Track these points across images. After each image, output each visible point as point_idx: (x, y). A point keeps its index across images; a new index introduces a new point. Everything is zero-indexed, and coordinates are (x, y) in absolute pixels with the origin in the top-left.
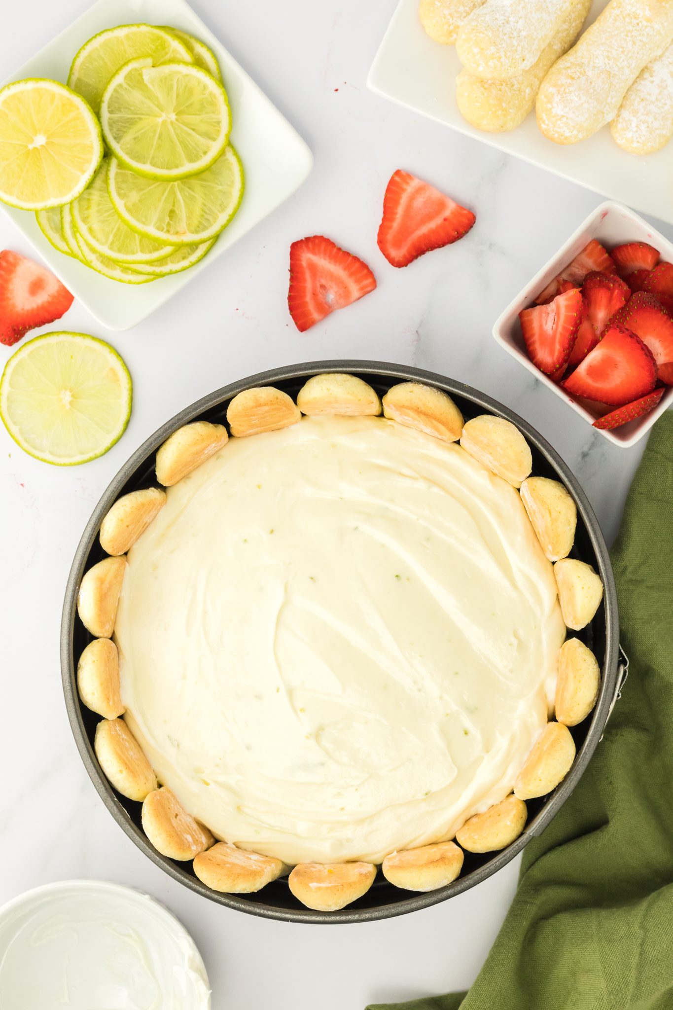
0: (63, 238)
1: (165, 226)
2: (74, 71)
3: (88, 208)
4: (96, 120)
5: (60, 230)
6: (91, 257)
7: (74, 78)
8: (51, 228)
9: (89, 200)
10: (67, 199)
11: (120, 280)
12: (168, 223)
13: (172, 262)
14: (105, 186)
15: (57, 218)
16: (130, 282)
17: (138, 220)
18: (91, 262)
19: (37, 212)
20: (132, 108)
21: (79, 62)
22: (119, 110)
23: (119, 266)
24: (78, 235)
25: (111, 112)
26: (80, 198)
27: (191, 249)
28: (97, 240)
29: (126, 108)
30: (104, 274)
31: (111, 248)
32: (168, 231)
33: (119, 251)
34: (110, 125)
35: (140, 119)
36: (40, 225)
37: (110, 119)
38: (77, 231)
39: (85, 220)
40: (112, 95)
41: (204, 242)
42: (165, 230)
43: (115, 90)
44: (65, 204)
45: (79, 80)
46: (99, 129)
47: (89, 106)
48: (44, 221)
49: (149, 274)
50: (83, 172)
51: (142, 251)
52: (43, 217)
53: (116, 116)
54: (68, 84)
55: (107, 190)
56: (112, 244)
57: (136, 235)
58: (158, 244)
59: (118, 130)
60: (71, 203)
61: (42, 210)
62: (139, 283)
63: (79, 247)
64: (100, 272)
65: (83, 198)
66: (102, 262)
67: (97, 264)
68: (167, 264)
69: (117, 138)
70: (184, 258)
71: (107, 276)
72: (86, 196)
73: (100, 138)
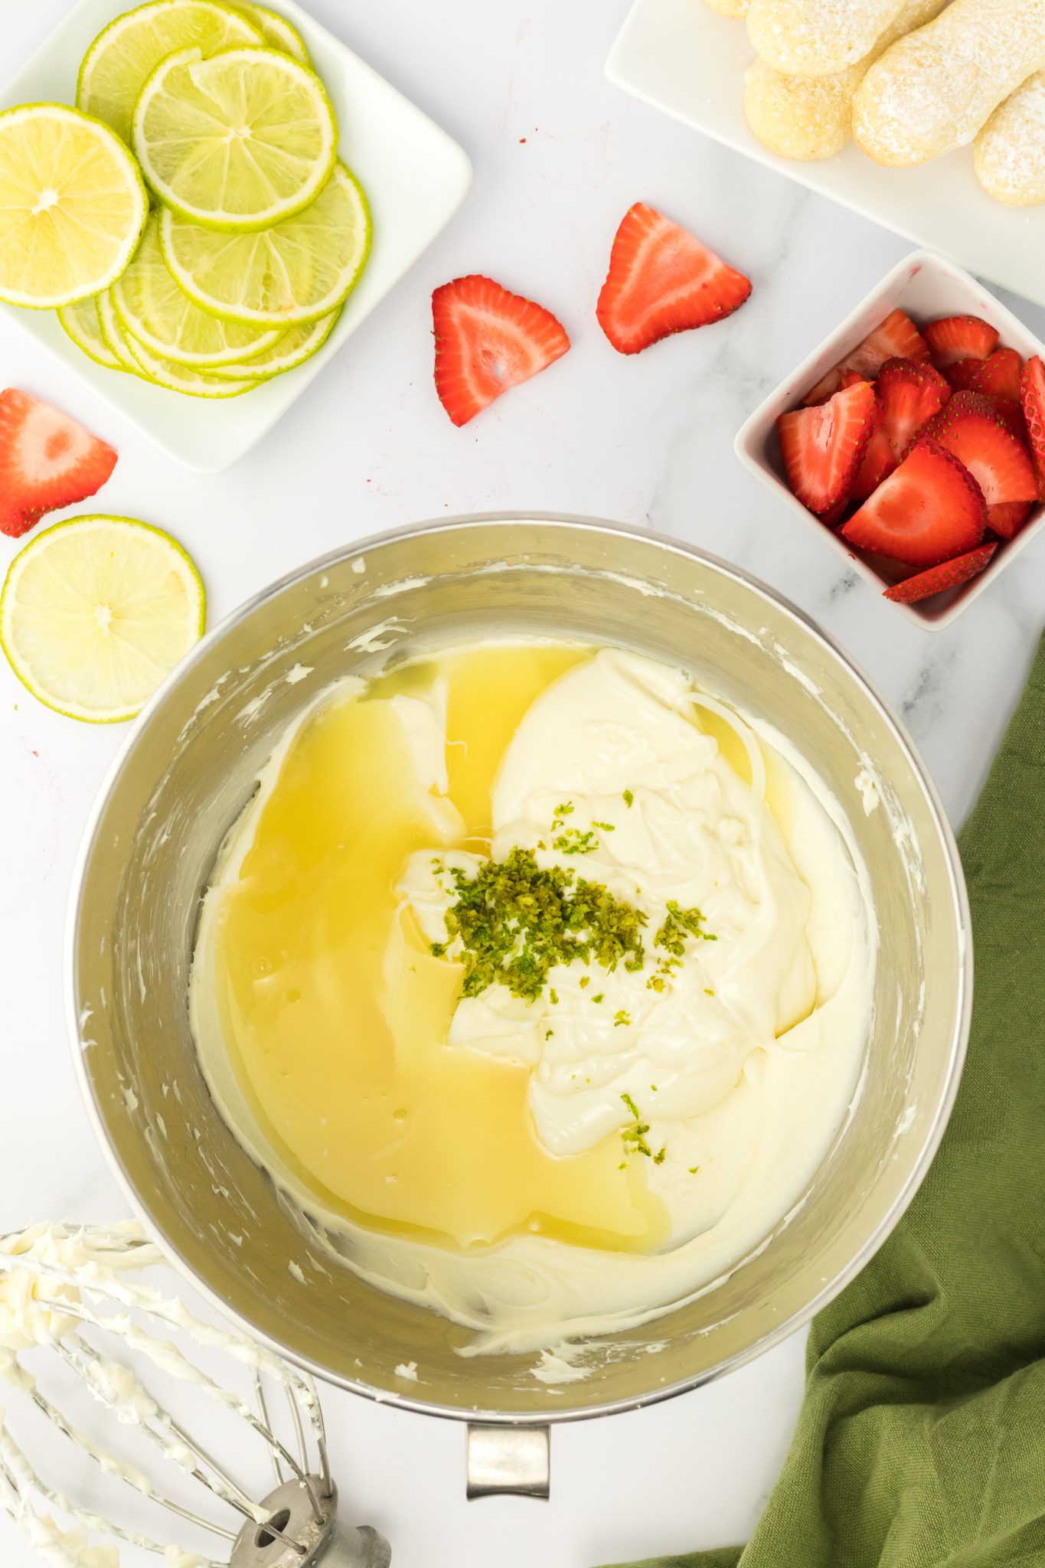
0: (107, 344)
1: (260, 301)
2: (83, 86)
3: (137, 293)
4: (131, 155)
5: (99, 333)
6: (154, 366)
7: (85, 97)
8: (86, 333)
9: (137, 279)
10: (103, 282)
11: (204, 396)
12: (265, 295)
13: (280, 355)
14: (159, 254)
15: (92, 316)
16: (219, 396)
17: (217, 298)
18: (154, 374)
19: (59, 310)
20: (182, 128)
21: (88, 70)
22: (162, 134)
23: (200, 374)
24: (128, 336)
25: (150, 139)
26: (123, 279)
27: (305, 331)
28: (160, 339)
29: (172, 129)
30: (177, 390)
31: (183, 348)
32: (266, 309)
33: (196, 350)
34: (152, 160)
35: (197, 143)
36: (66, 329)
37: (150, 150)
38: (127, 329)
39: (135, 310)
40: (147, 113)
41: (322, 317)
42: (261, 307)
43: (151, 105)
44: (102, 291)
45: (93, 98)
46: (137, 168)
47: (115, 135)
48: (73, 324)
49: (246, 379)
50: (122, 237)
51: (231, 346)
52: (70, 316)
53: (158, 144)
54: (78, 105)
55: (161, 259)
56: (182, 341)
57: (218, 321)
58: (253, 331)
59: (165, 165)
60: (110, 288)
61: (67, 306)
62: (233, 395)
63: (133, 354)
64: (170, 387)
65: (128, 279)
66: (172, 371)
67: (164, 376)
68: (271, 359)
69: (166, 178)
70: (296, 346)
71: (182, 392)
72: (131, 275)
73: (141, 181)
